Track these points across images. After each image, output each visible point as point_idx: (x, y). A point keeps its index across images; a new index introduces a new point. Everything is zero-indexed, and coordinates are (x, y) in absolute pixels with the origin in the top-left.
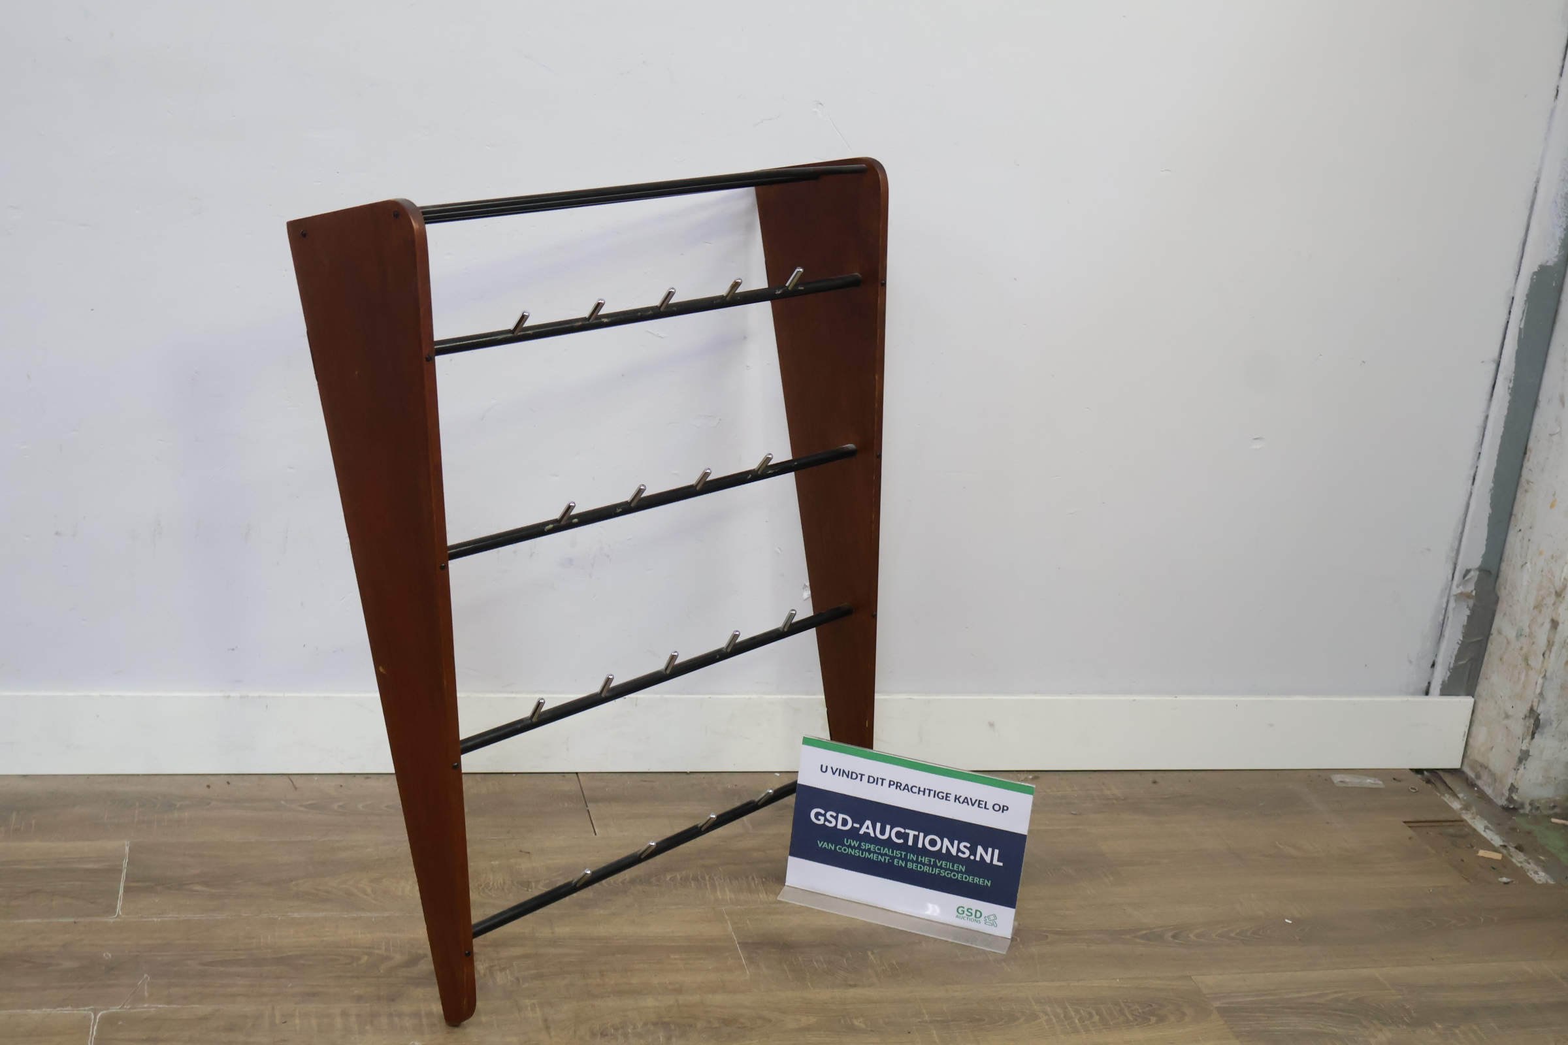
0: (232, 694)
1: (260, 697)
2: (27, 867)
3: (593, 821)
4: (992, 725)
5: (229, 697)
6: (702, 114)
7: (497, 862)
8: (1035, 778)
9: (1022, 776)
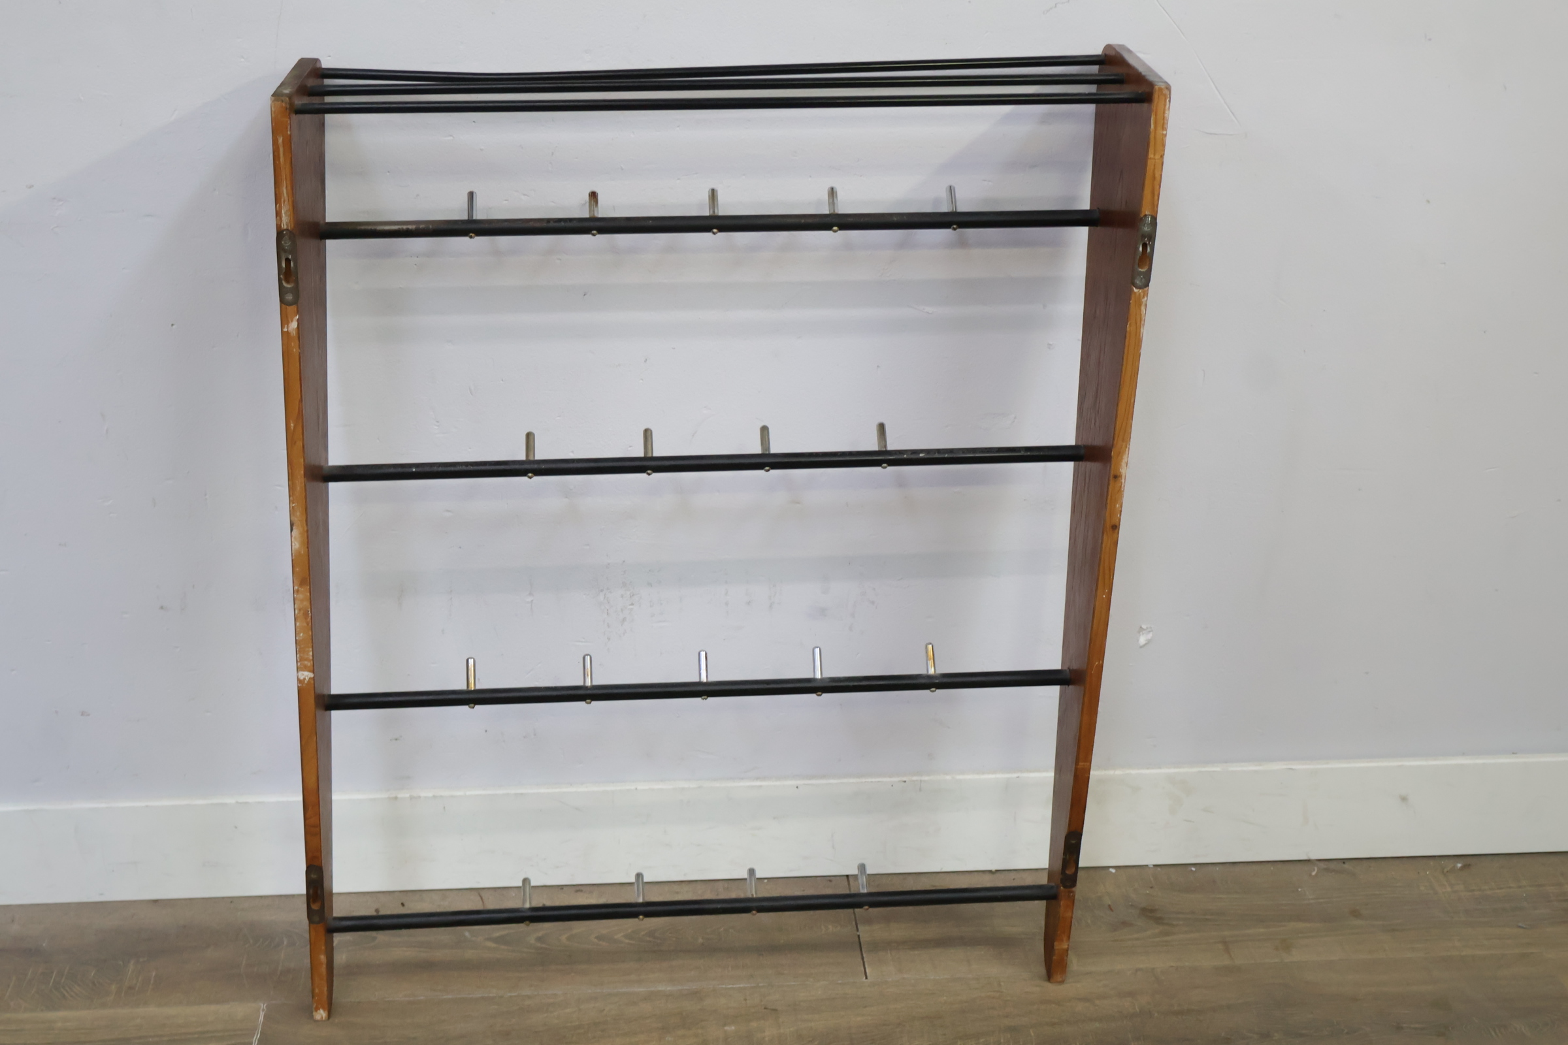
0: (400, 795)
1: (434, 797)
3: (864, 956)
4: (1404, 799)
5: (396, 798)
7: (733, 1028)
8: (1466, 867)
9: (1449, 865)
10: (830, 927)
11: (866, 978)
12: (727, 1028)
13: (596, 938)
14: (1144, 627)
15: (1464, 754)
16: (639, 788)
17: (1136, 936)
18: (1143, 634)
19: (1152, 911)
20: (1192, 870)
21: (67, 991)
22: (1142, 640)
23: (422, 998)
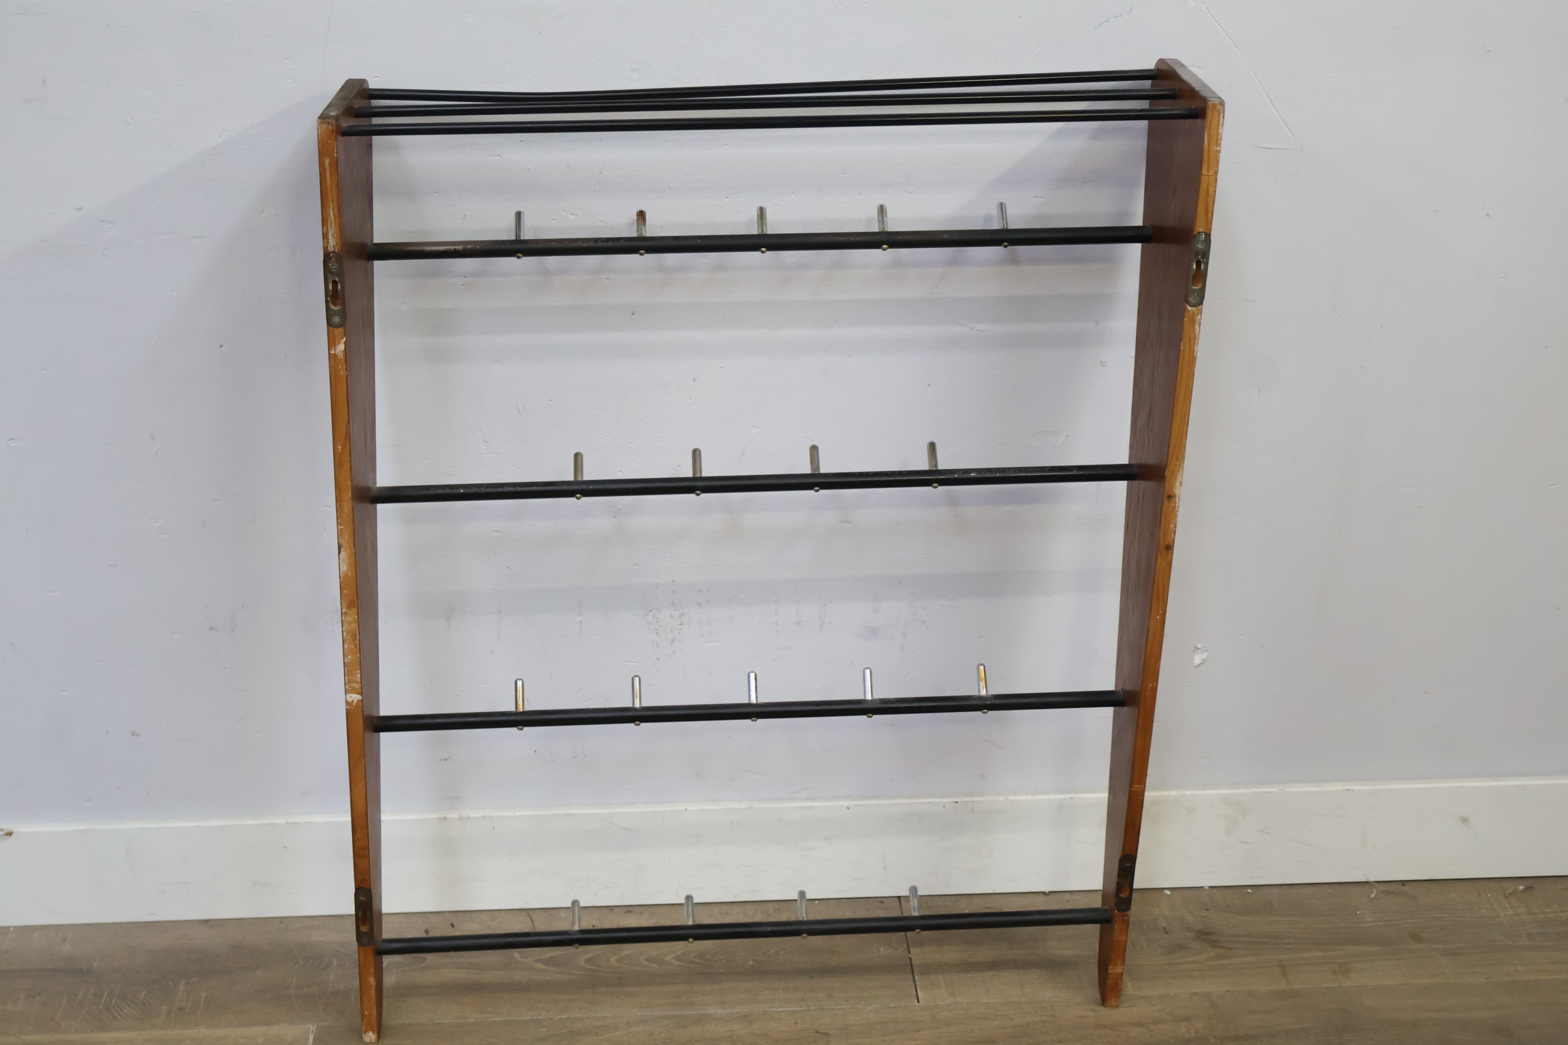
0: (449, 816)
1: (484, 817)
4: (1464, 820)
5: (445, 819)
6: (1020, 17)
8: (1528, 889)
9: (1511, 887)
10: (882, 949)
11: (918, 1002)
13: (646, 959)
14: (1199, 646)
15: (1526, 775)
16: (688, 808)
17: (1191, 959)
18: (1198, 653)
19: (1207, 934)
20: (1248, 892)
21: (118, 1013)
22: (1197, 659)
23: (471, 1020)
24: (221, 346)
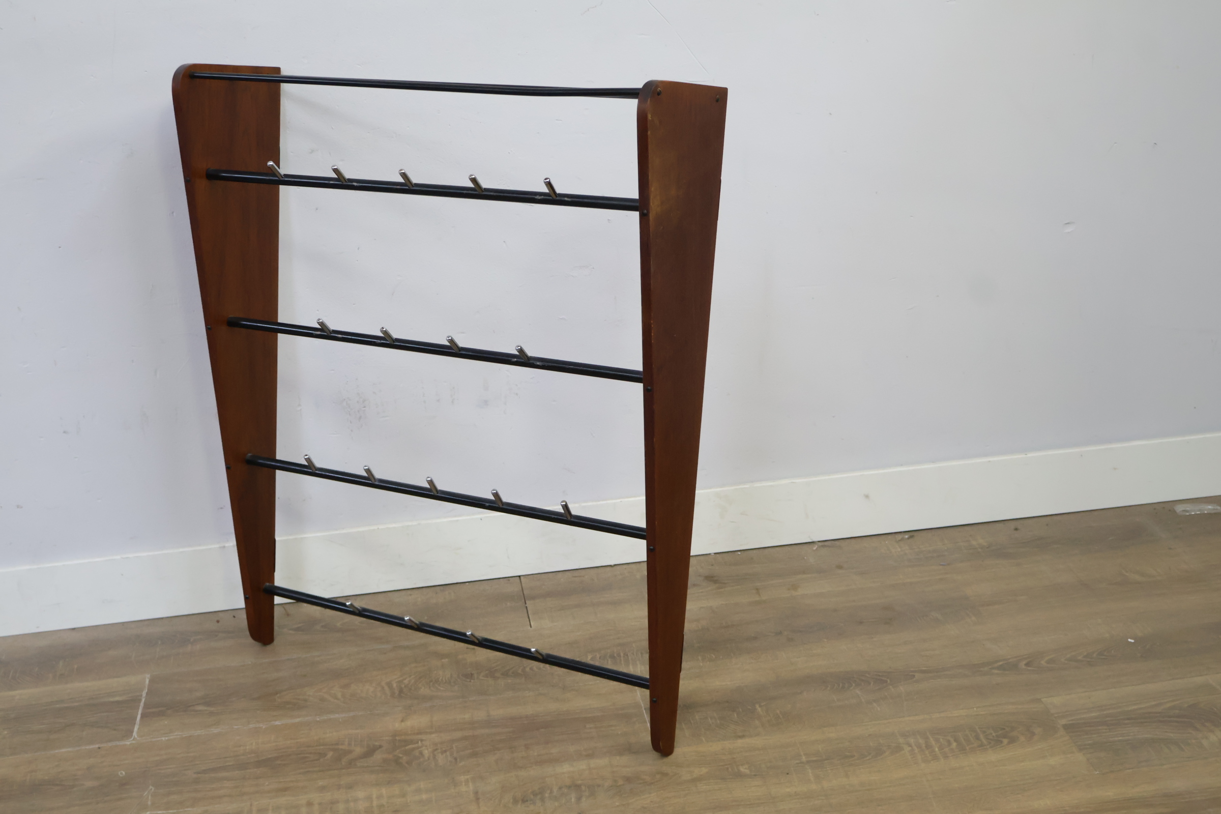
2: (66, 705)
3: (530, 616)
4: (867, 496)
7: (446, 660)
8: (911, 537)
9: (899, 537)
10: (509, 604)
11: (531, 627)
12: (443, 660)
15: (902, 465)
16: (380, 528)
17: (701, 591)
19: (712, 577)
20: (739, 555)
21: (21, 681)
24: (60, 247)
